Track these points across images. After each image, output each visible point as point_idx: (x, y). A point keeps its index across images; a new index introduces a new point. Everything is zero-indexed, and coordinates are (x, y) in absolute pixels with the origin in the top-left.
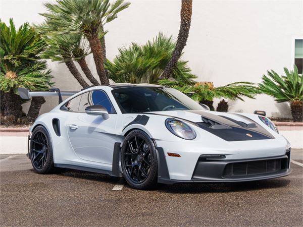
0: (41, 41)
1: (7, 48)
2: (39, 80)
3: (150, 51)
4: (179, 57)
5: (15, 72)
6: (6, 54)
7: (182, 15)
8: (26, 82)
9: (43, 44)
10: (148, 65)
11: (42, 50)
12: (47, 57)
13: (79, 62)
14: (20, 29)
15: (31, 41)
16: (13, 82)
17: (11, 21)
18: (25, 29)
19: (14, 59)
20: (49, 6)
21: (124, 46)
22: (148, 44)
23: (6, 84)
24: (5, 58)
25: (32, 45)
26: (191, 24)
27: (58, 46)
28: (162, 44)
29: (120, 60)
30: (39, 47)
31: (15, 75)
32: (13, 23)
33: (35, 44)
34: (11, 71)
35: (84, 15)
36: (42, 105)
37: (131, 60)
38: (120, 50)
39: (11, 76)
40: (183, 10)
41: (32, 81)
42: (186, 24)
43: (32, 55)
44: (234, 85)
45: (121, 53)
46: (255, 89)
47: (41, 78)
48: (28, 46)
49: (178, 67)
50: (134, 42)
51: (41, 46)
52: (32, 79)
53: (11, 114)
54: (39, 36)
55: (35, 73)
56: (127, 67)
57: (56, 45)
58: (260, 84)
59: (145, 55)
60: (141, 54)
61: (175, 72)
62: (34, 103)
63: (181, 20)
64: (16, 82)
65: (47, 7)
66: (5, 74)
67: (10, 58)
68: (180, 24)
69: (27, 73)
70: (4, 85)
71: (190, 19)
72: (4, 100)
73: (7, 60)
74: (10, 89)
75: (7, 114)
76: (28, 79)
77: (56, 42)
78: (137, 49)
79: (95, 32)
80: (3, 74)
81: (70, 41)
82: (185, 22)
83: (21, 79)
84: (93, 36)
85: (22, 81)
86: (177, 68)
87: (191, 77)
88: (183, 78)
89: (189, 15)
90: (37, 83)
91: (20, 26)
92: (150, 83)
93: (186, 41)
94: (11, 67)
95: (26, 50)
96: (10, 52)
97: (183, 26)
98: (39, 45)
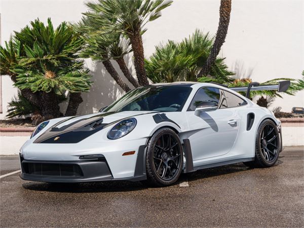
0: (79, 41)
1: (46, 48)
2: (78, 79)
3: (187, 49)
4: (218, 54)
5: (54, 72)
6: (45, 54)
7: (221, 12)
8: (66, 82)
9: (82, 43)
10: (185, 62)
11: (80, 49)
12: (86, 56)
13: (117, 61)
14: (58, 29)
15: (69, 40)
16: (54, 82)
17: (49, 21)
18: (63, 28)
19: (54, 59)
20: (91, 5)
21: (160, 43)
22: (185, 41)
23: (46, 84)
24: (44, 58)
25: (70, 45)
26: (230, 21)
27: (97, 45)
28: (199, 41)
29: (157, 58)
30: (77, 47)
31: (54, 75)
32: (51, 23)
33: (73, 43)
34: (50, 71)
35: (128, 14)
36: (80, 104)
37: (168, 58)
38: (157, 48)
39: (50, 76)
40: (222, 6)
41: (72, 81)
42: (226, 21)
43: (70, 55)
44: (274, 81)
45: (158, 51)
46: (295, 85)
47: (81, 78)
48: (66, 45)
49: (216, 64)
50: (171, 40)
51: (79, 45)
52: (72, 78)
53: (50, 113)
54: (77, 35)
55: (74, 73)
56: (165, 65)
57: (95, 44)
58: (300, 80)
59: (181, 52)
60: (178, 51)
61: (213, 69)
62: (71, 103)
63: (219, 17)
64: (57, 82)
65: (89, 6)
66: (44, 74)
67: (49, 58)
68: (219, 21)
69: (65, 73)
70: (44, 85)
71: (229, 15)
72: (42, 100)
73: (47, 60)
74: (51, 89)
75: (46, 114)
76: (67, 79)
77: (95, 41)
78: (174, 47)
79: (137, 31)
80: (43, 74)
81: (109, 40)
82: (224, 19)
83: (61, 79)
84: (134, 35)
85: (61, 81)
86: (216, 66)
87: (229, 74)
88: (221, 75)
89: (228, 11)
90: (77, 82)
91: (58, 26)
92: (187, 81)
93: (225, 38)
94: (50, 67)
95: (65, 49)
96: (49, 52)
97: (222, 23)
98: (77, 45)
